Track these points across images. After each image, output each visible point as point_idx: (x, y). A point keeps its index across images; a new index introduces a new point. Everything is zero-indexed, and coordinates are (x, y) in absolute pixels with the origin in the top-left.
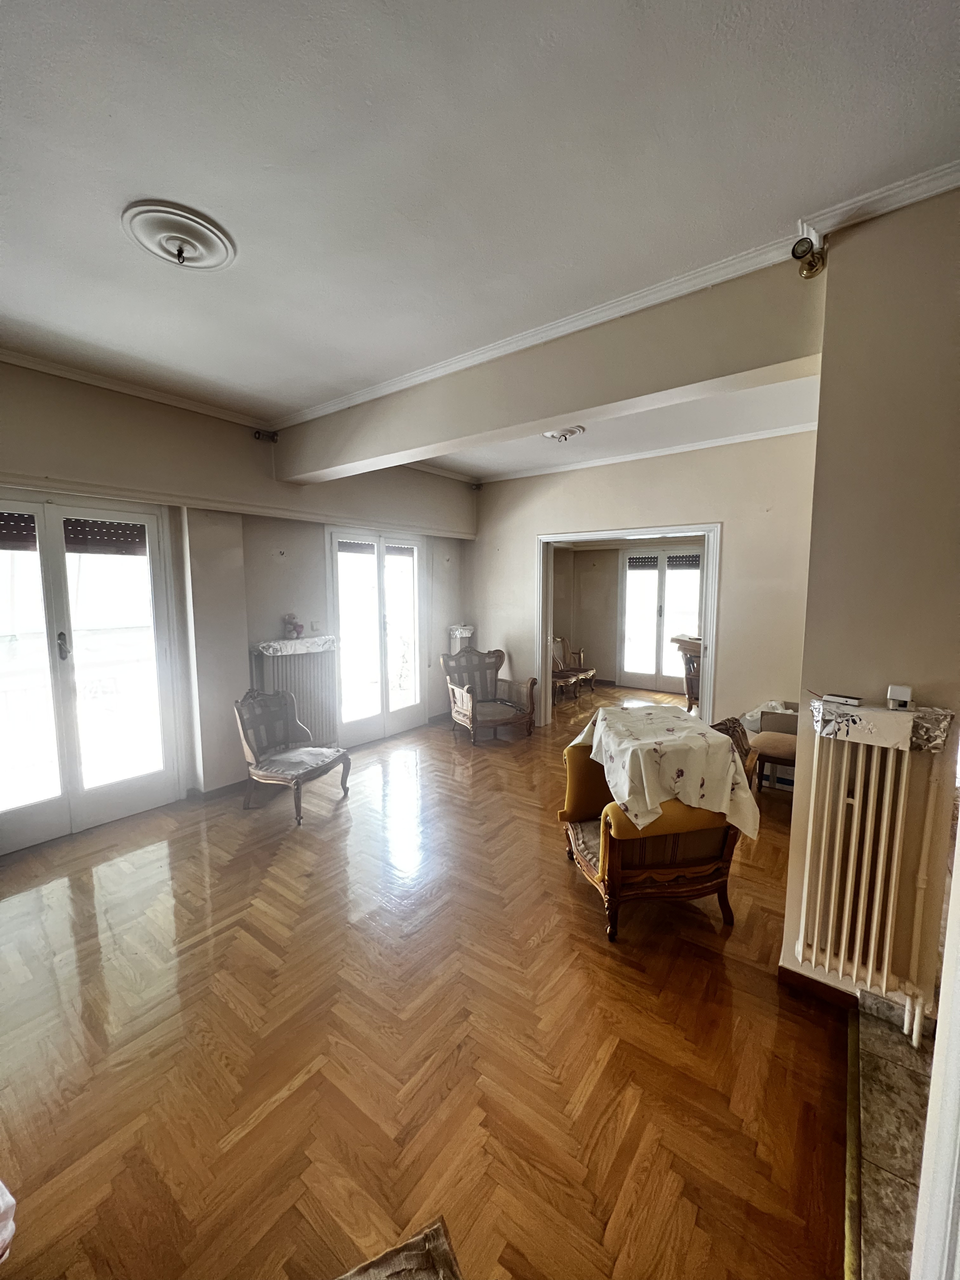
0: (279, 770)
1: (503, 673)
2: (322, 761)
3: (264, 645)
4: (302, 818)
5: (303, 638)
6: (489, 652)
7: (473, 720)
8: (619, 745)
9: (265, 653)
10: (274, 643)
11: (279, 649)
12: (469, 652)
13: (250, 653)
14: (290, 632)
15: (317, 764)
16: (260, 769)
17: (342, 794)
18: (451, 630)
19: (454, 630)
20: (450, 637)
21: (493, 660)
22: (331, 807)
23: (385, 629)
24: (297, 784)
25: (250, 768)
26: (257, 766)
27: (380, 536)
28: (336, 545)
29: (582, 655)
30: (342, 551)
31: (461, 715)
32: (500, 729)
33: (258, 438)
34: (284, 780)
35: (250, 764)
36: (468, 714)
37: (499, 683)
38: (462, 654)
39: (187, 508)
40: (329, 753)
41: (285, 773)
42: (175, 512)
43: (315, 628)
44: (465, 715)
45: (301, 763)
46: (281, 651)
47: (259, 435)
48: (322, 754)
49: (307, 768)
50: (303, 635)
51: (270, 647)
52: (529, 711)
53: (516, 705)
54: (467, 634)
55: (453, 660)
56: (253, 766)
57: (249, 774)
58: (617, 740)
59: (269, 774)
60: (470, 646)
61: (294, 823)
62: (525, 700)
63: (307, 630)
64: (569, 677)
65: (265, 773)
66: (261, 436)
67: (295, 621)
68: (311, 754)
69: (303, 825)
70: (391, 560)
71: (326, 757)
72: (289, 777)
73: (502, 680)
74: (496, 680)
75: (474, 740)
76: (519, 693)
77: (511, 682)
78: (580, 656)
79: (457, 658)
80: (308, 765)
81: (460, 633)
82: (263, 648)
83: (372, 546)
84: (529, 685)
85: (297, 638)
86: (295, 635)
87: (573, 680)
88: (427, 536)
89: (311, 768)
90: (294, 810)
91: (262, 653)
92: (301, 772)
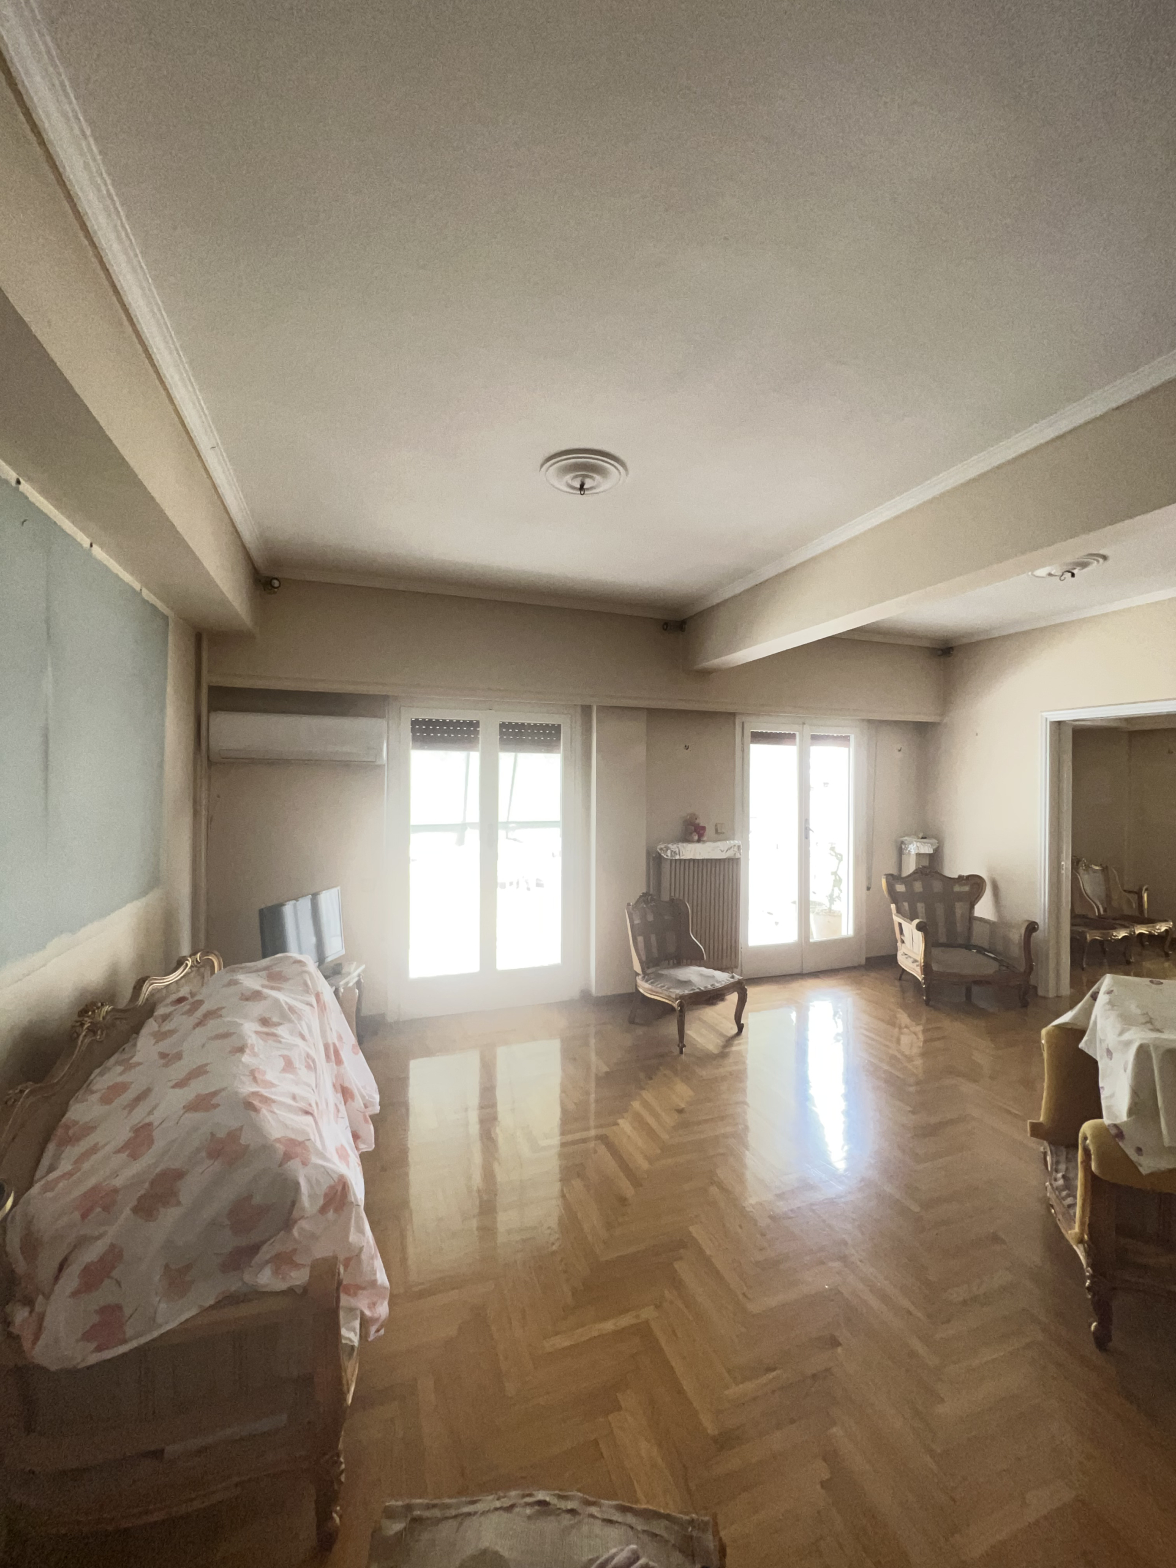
0: (664, 986)
1: (984, 909)
2: (712, 985)
3: (662, 846)
4: (684, 1046)
5: (704, 842)
6: (961, 877)
7: (926, 968)
8: (1121, 1034)
9: (663, 855)
10: (672, 845)
11: (677, 852)
12: (927, 875)
13: (648, 853)
14: (691, 833)
15: (706, 987)
16: (647, 981)
17: (735, 1030)
18: (902, 842)
19: (906, 842)
20: (900, 851)
21: (966, 888)
22: (720, 1042)
23: (807, 837)
24: (680, 1005)
25: (637, 978)
26: (644, 977)
27: (804, 724)
28: (748, 734)
29: (1145, 896)
30: (756, 743)
31: (911, 960)
32: (975, 989)
33: (666, 630)
34: (669, 998)
35: (637, 974)
36: (918, 959)
37: (976, 925)
38: (917, 875)
39: (597, 706)
40: (722, 978)
41: (671, 990)
42: (586, 710)
43: (719, 831)
44: (915, 961)
45: (687, 983)
46: (679, 855)
47: (667, 627)
48: (713, 977)
49: (694, 990)
50: (705, 838)
51: (667, 848)
52: (1022, 970)
53: (1001, 959)
54: (927, 849)
55: (902, 883)
56: (640, 977)
57: (636, 986)
58: (1119, 1027)
59: (653, 988)
60: (931, 866)
61: (676, 1050)
62: (1016, 951)
63: (710, 832)
64: (1114, 928)
65: (650, 986)
66: (669, 627)
67: (697, 821)
68: (701, 975)
69: (685, 1054)
70: (820, 753)
71: (718, 982)
72: (674, 996)
73: (981, 920)
74: (971, 918)
75: (926, 997)
76: (1006, 940)
77: (994, 923)
78: (1141, 898)
79: (908, 881)
80: (695, 986)
81: (916, 848)
82: (661, 849)
83: (794, 735)
84: (1023, 931)
85: (699, 841)
86: (696, 838)
87: (1121, 934)
88: (869, 721)
89: (698, 990)
90: (677, 1037)
91: (660, 854)
92: (687, 992)
